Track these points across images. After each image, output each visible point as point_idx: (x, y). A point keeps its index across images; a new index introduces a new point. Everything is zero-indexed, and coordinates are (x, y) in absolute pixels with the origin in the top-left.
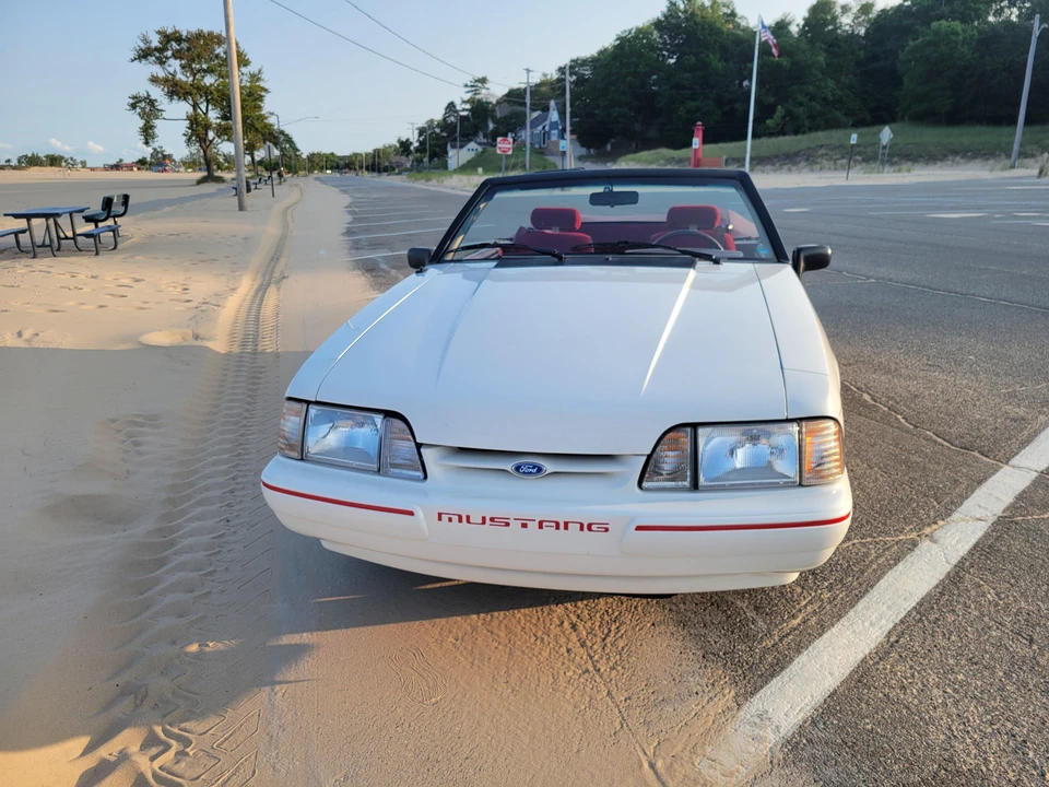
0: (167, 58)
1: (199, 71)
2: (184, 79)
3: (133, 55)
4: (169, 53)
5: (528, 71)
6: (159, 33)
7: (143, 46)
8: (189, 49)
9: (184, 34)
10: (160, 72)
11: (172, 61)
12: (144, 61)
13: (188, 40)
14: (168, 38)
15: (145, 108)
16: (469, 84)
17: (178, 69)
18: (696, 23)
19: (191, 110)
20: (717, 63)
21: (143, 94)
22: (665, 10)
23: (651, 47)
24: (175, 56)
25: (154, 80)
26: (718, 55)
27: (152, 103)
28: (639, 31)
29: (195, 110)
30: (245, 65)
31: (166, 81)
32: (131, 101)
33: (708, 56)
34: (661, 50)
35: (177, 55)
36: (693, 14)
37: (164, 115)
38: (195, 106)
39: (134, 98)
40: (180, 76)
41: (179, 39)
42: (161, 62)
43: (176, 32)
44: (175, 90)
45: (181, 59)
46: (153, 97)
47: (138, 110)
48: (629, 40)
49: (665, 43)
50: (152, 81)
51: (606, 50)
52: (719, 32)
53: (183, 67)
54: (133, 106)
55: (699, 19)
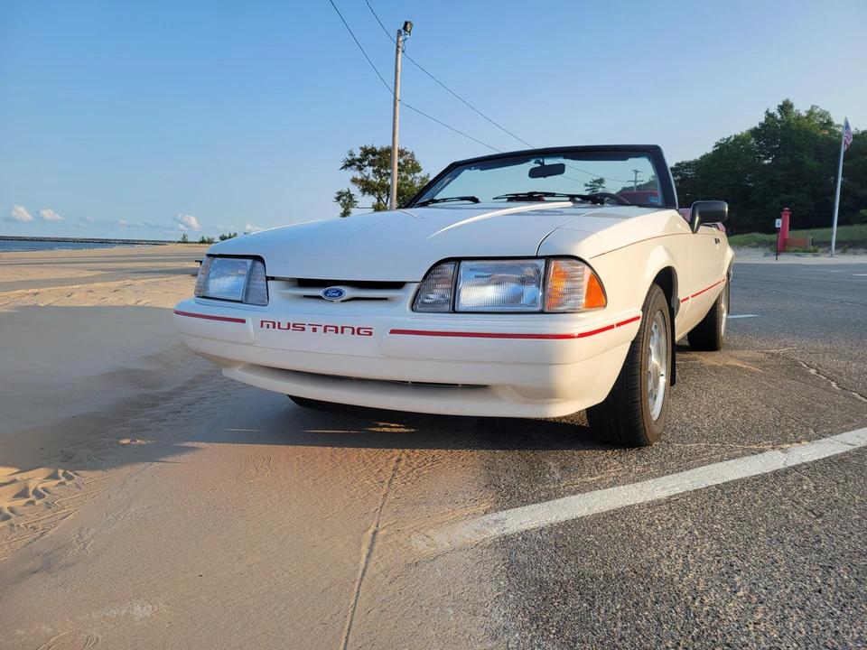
0: (365, 166)
1: (385, 175)
2: (375, 180)
3: (342, 164)
4: (366, 163)
5: (636, 172)
6: (361, 148)
7: (349, 158)
8: (380, 159)
9: (378, 149)
10: (359, 176)
11: (368, 168)
12: (349, 168)
13: (380, 153)
14: (366, 152)
15: (346, 200)
16: (589, 184)
17: (371, 174)
18: (791, 130)
19: (375, 201)
20: (810, 162)
21: (345, 190)
22: (763, 120)
23: (749, 151)
24: (370, 165)
25: (354, 181)
26: (813, 156)
27: (351, 196)
28: (737, 138)
29: (379, 201)
30: (419, 171)
31: (362, 181)
32: (337, 196)
33: (802, 157)
34: (757, 153)
35: (371, 164)
36: (789, 123)
37: (358, 205)
38: (379, 198)
39: (340, 193)
40: (372, 178)
41: (374, 152)
42: (360, 169)
43: (373, 148)
44: (368, 187)
45: (374, 166)
46: (352, 193)
47: (341, 201)
48: (728, 147)
49: (761, 147)
50: (352, 181)
51: (707, 155)
52: (815, 137)
53: (374, 171)
54: (338, 199)
55: (794, 127)
